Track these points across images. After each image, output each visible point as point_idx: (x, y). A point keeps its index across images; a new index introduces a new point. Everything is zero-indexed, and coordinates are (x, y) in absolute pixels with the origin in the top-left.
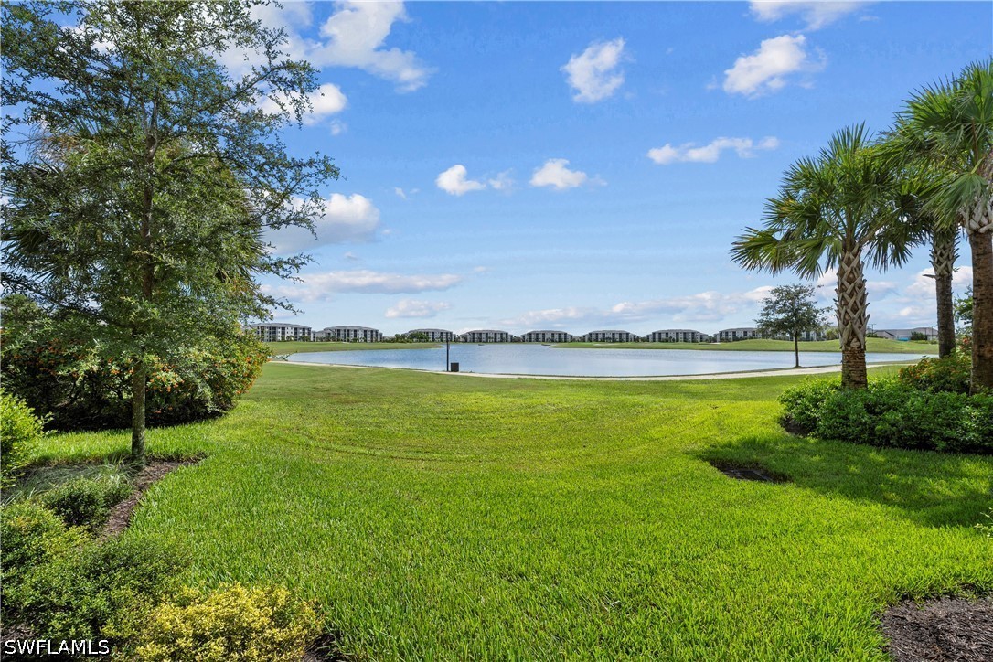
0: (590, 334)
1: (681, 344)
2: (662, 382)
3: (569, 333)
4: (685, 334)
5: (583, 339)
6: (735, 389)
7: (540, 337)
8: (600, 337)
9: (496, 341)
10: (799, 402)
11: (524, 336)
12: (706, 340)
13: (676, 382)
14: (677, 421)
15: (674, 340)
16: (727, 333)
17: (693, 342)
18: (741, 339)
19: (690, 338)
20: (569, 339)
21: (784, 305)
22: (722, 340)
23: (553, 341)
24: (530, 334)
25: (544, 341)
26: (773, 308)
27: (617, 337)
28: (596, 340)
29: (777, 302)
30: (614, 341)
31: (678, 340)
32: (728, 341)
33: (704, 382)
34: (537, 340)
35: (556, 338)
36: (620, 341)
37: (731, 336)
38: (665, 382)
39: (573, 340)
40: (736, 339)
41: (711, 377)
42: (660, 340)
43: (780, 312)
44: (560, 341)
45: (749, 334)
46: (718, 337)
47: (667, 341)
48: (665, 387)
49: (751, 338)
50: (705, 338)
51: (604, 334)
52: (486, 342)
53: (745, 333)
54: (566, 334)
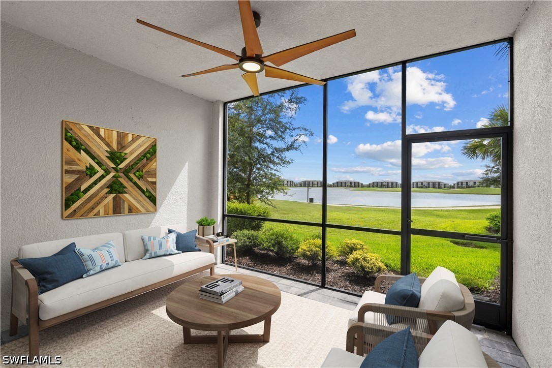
0: (374, 183)
1: (431, 189)
2: (423, 210)
3: (361, 182)
4: (434, 183)
5: (369, 186)
6: (465, 215)
7: (344, 184)
8: (379, 185)
9: (318, 186)
10: (496, 219)
11: (334, 184)
12: (448, 187)
13: (431, 210)
14: (434, 226)
15: (426, 187)
16: (462, 183)
17: (439, 188)
18: (472, 187)
19: (437, 186)
20: (360, 185)
21: (498, 169)
22: (458, 187)
23: (351, 187)
24: (338, 182)
25: (345, 186)
26: (491, 171)
27: (390, 185)
28: (377, 186)
29: (494, 167)
30: (388, 187)
31: (429, 187)
32: (462, 188)
33: (447, 211)
34: (341, 186)
35: (353, 185)
36: (392, 187)
37: (464, 185)
38: (424, 210)
39: (363, 186)
40: (468, 187)
41: (451, 209)
42: (417, 187)
43: (495, 172)
44: (355, 187)
45: (477, 184)
46: (456, 185)
47: (422, 187)
48: (425, 212)
49: (478, 186)
50: (447, 186)
51: (382, 183)
52: (312, 186)
53: (475, 183)
54: (358, 183)
